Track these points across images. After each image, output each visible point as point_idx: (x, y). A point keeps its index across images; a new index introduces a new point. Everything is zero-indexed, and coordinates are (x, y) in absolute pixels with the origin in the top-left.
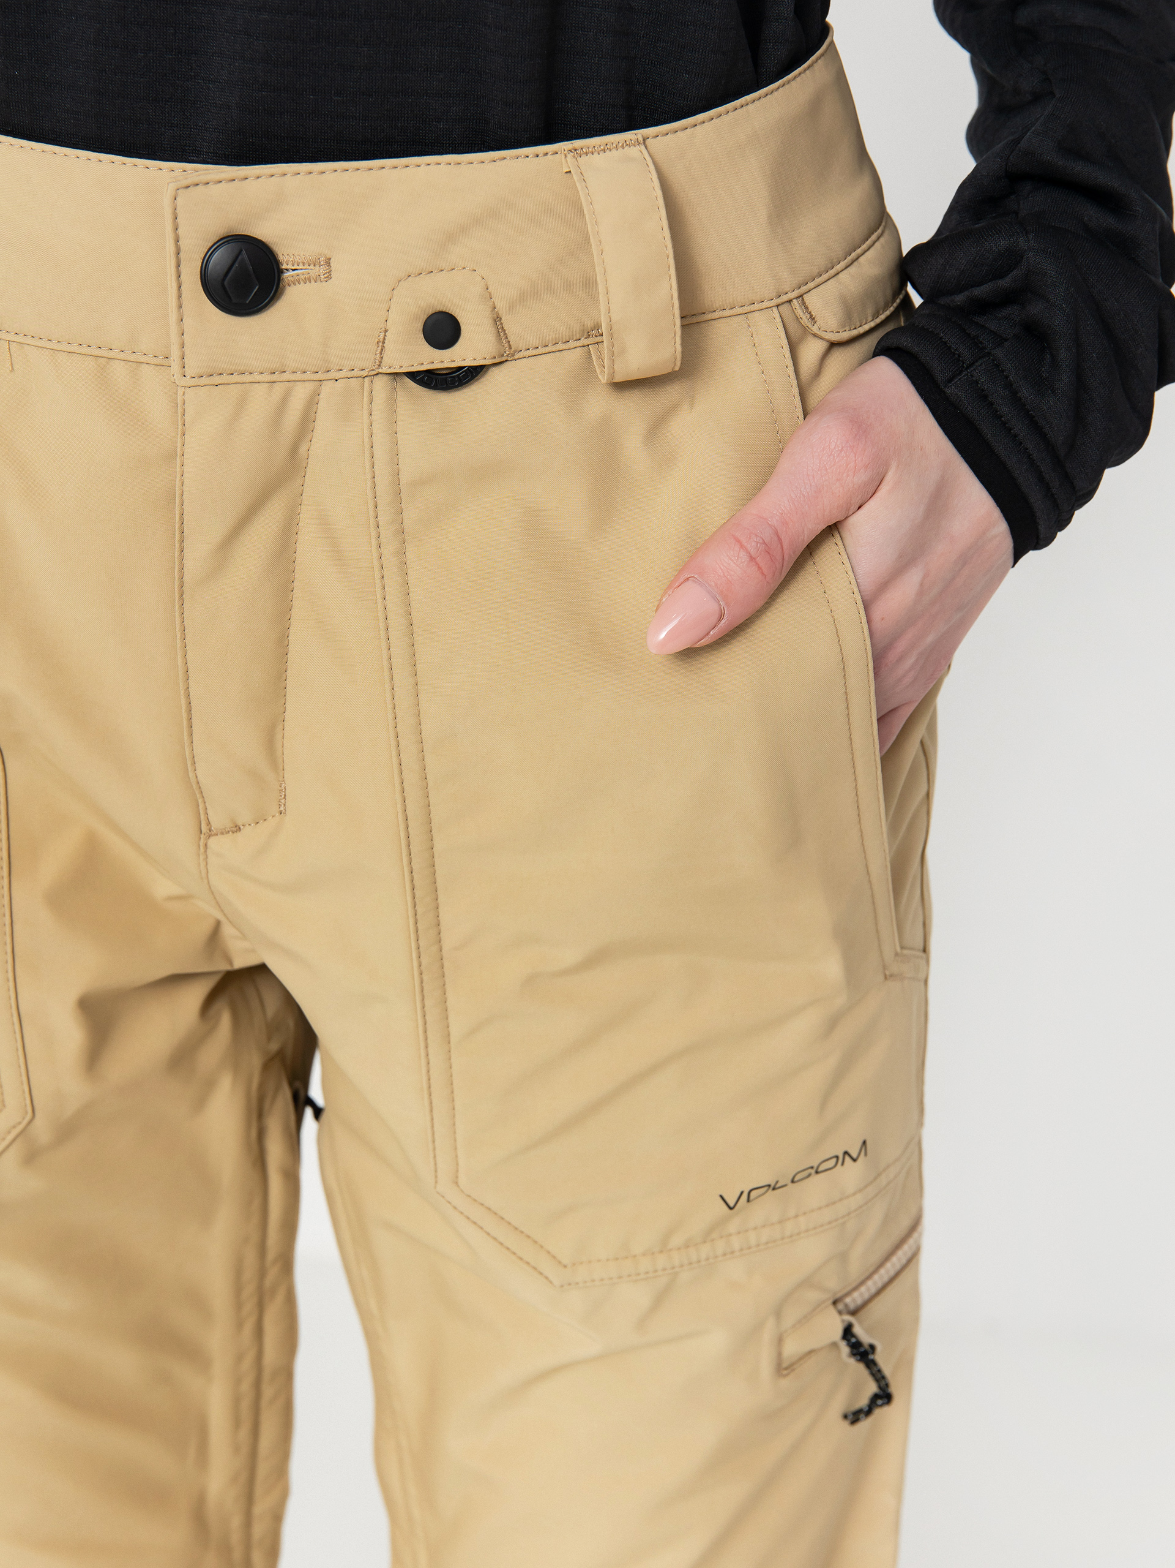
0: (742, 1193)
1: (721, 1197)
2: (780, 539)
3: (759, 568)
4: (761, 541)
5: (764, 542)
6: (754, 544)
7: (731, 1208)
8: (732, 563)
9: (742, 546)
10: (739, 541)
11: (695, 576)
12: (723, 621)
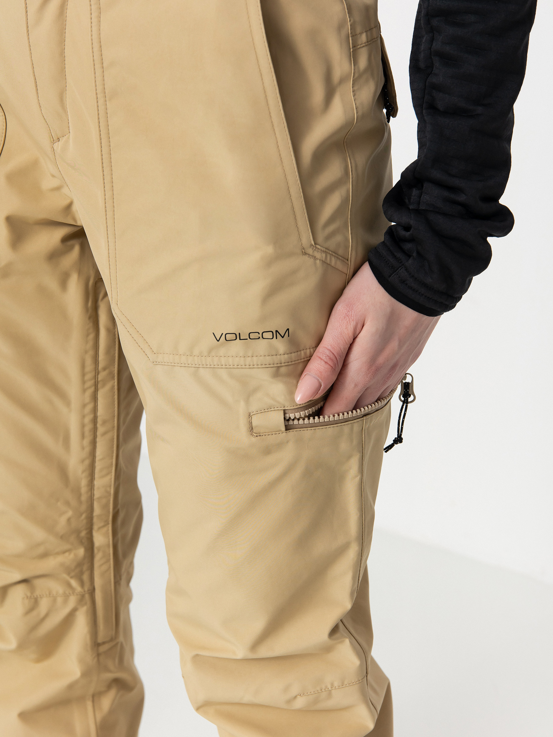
0: (222, 334)
1: (213, 333)
2: (333, 354)
3: (329, 365)
4: (327, 356)
5: (328, 356)
6: (325, 357)
7: (218, 341)
8: (320, 366)
9: (321, 359)
10: (320, 358)
11: (308, 373)
12: (322, 387)
